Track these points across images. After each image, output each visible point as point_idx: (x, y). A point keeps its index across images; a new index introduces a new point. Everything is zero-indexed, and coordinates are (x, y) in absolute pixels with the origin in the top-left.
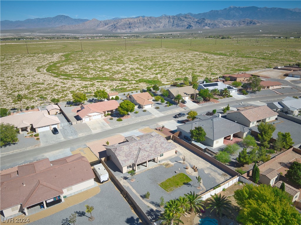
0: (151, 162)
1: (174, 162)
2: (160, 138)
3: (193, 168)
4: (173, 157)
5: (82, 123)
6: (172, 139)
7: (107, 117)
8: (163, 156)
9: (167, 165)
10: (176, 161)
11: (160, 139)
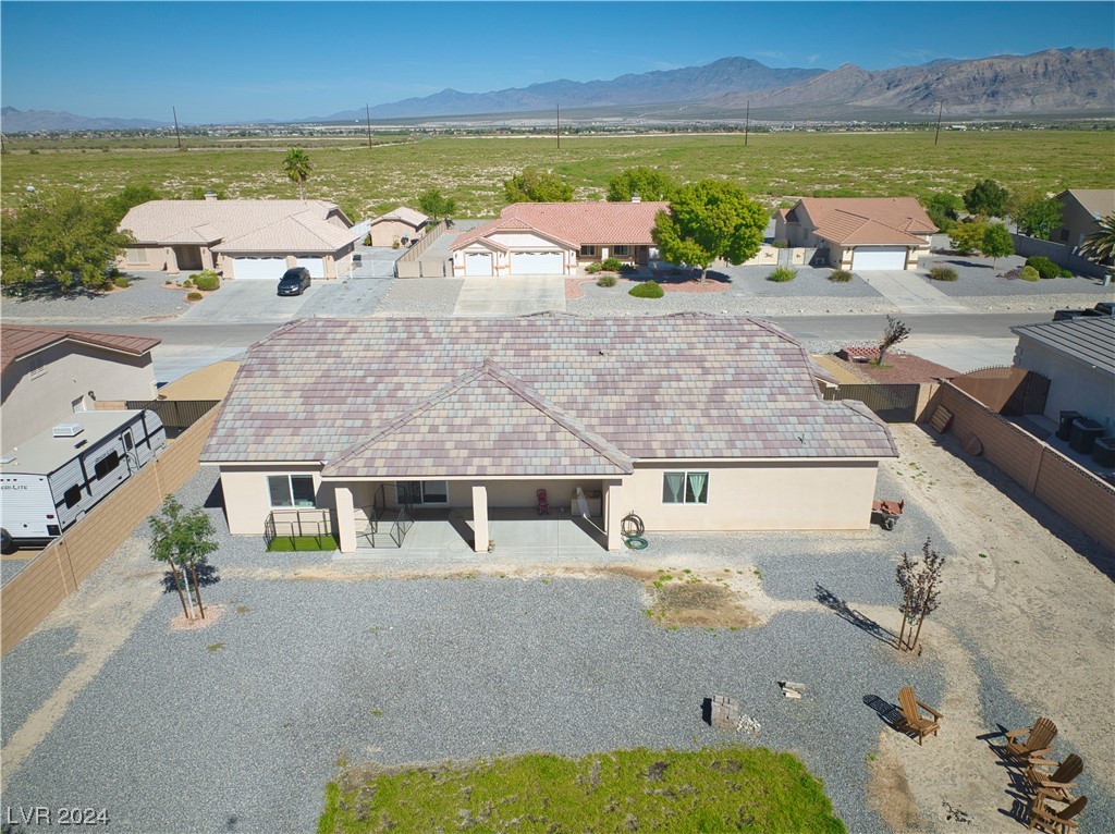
0: (568, 526)
1: (800, 596)
2: (751, 335)
3: (1007, 757)
4: (827, 548)
5: (449, 277)
6: (925, 423)
7: (592, 276)
8: (703, 499)
9: (696, 597)
10: (824, 597)
11: (740, 346)
